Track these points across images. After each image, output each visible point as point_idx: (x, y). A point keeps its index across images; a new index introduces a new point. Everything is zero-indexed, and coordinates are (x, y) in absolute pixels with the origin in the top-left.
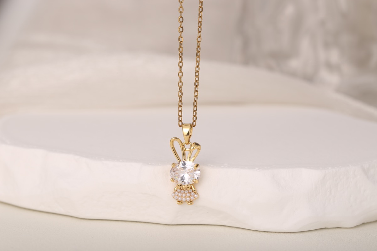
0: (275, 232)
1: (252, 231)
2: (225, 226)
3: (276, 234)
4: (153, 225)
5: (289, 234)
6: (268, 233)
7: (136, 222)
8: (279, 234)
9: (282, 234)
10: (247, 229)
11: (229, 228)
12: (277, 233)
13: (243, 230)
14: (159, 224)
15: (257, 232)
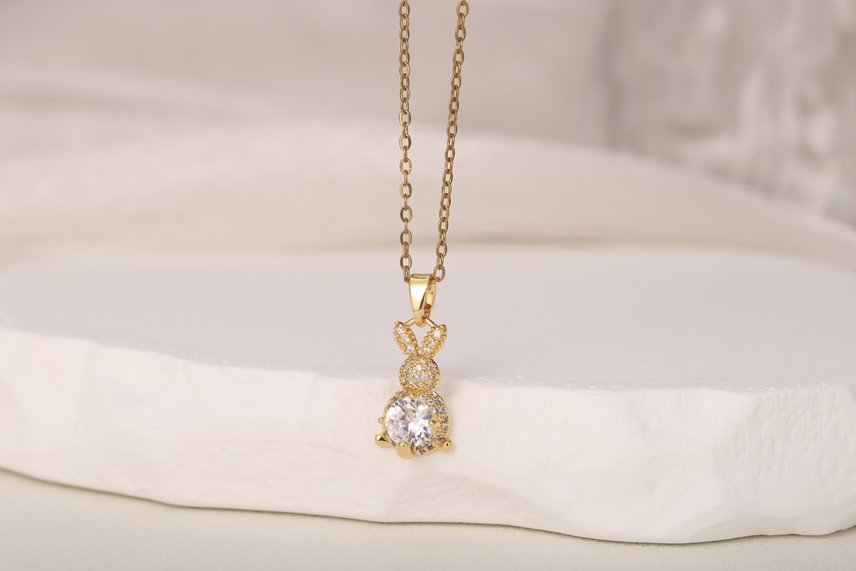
0: (637, 543)
1: (580, 540)
2: (518, 528)
3: (637, 547)
4: (343, 522)
5: (669, 547)
6: (618, 546)
7: (305, 515)
8: (646, 547)
9: (652, 547)
10: (569, 536)
11: (526, 532)
12: (640, 547)
13: (558, 538)
14: (358, 520)
15: (592, 542)
